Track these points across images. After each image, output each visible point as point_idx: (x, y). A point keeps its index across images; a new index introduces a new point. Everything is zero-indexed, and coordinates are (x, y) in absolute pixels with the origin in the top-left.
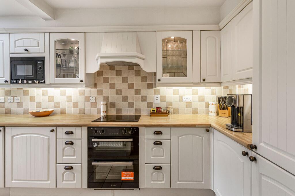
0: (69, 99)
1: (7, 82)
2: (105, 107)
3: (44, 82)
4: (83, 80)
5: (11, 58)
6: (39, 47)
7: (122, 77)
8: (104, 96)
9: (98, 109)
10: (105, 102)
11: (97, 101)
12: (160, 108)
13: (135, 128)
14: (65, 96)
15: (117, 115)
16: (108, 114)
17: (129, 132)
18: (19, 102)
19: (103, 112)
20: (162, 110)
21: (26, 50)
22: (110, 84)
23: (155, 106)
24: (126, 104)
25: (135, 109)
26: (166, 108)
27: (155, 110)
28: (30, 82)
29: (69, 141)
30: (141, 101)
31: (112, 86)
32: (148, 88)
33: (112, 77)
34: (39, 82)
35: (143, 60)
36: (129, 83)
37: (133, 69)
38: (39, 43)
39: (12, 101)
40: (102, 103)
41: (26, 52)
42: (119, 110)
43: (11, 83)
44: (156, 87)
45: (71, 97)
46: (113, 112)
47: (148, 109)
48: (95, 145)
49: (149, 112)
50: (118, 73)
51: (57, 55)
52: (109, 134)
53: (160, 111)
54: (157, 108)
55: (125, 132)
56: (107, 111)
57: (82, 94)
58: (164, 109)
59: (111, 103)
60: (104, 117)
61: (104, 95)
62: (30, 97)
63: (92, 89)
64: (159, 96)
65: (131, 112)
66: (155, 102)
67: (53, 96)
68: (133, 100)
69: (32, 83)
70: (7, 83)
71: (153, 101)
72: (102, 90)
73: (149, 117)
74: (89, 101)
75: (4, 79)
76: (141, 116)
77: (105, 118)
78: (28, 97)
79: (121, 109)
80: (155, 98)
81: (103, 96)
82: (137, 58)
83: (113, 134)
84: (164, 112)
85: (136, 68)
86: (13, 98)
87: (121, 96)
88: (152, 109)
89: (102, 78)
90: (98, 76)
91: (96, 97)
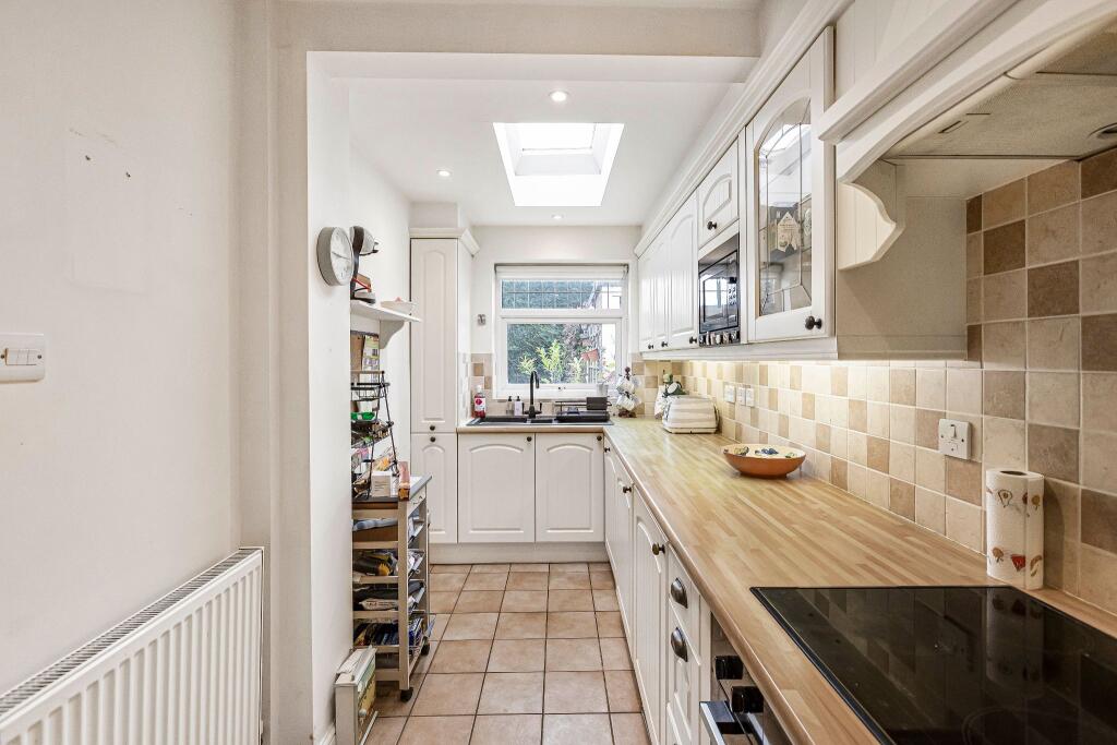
0: (858, 414)
1: (697, 341)
3: (738, 339)
4: (822, 315)
5: (699, 262)
6: (731, 202)
8: (1036, 432)
11: (983, 459)
14: (846, 401)
18: (753, 404)
21: (711, 226)
22: (1085, 320)
28: (718, 338)
31: (1111, 345)
33: (1103, 259)
34: (731, 340)
38: (732, 183)
39: (744, 402)
41: (714, 232)
43: (701, 344)
45: (862, 406)
57: (905, 398)
61: (1035, 416)
62: (770, 391)
67: (814, 397)
69: (721, 342)
70: (694, 344)
72: (1020, 380)
74: (937, 449)
78: (765, 390)
81: (1023, 424)
89: (1018, 282)
90: (989, 268)
91: (977, 425)
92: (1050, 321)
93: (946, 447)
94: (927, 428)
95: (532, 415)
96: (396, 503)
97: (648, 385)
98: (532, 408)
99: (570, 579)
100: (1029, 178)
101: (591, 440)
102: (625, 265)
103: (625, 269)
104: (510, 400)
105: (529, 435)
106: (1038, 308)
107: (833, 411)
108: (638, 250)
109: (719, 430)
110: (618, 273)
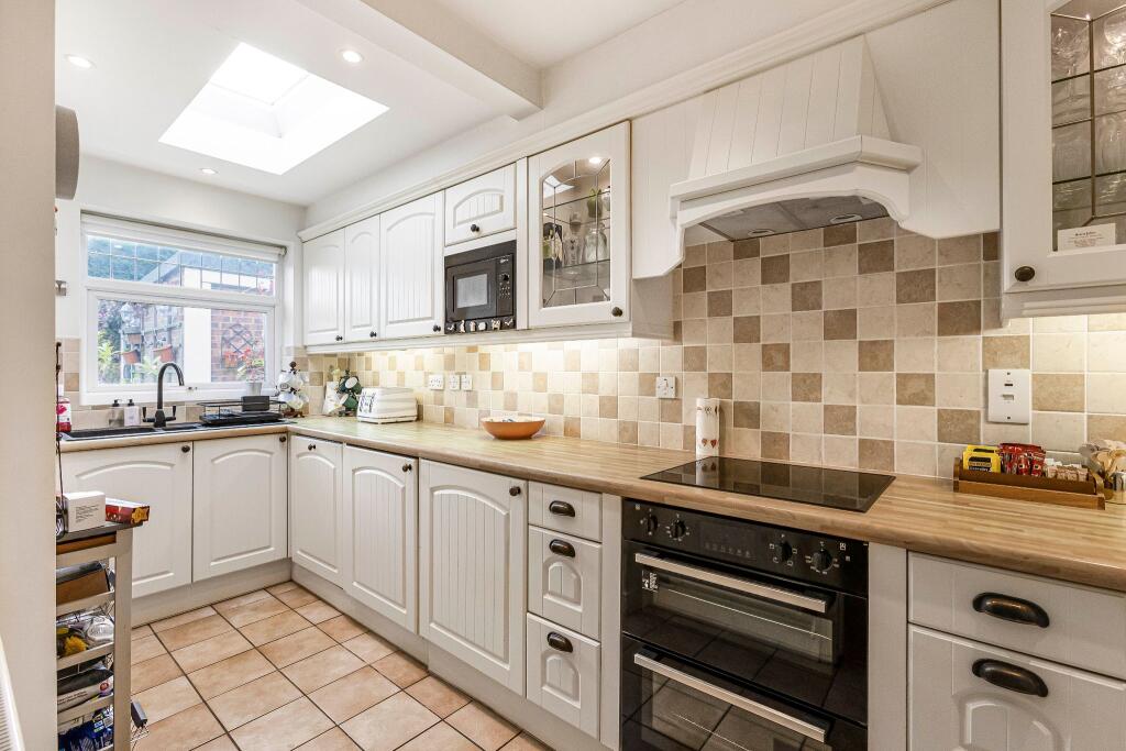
0: (591, 383)
1: (439, 329)
2: (715, 422)
3: (514, 325)
4: (624, 307)
5: (447, 259)
6: (504, 213)
7: (793, 286)
8: (711, 376)
9: (686, 427)
10: (715, 402)
11: (683, 396)
12: (1037, 449)
13: (843, 546)
14: (579, 374)
15: (765, 460)
16: (727, 455)
17: (809, 559)
18: (470, 388)
19: (705, 441)
20: (1049, 462)
21: (475, 229)
22: (735, 319)
23: (990, 436)
24: (813, 412)
25: (862, 442)
26: (1081, 450)
27: (995, 459)
28: (482, 326)
29: (561, 542)
30: (899, 402)
31: (746, 331)
32: (942, 332)
33: (742, 290)
34: (502, 327)
35: (904, 177)
36: (826, 313)
37: (852, 239)
38: (505, 198)
39: (458, 387)
40: (700, 402)
41: (475, 234)
42: (774, 440)
43: (447, 332)
44: (998, 324)
45: (594, 376)
46: (748, 447)
47: (942, 451)
48: (650, 583)
49: (951, 468)
50: (774, 270)
51: (549, 230)
52: (707, 546)
53: (1030, 471)
54: (1010, 450)
55: (787, 553)
56: (722, 438)
57: (630, 367)
58: (1065, 460)
59: (739, 406)
60: (709, 467)
61: (710, 369)
62: (493, 373)
63: (663, 345)
64: (1023, 378)
65: (840, 456)
66: (994, 413)
67: (546, 374)
68: (851, 395)
69: (486, 329)
70: (438, 332)
71: (979, 407)
72: (703, 350)
73: (950, 495)
74: (654, 395)
75: (432, 323)
76: (895, 482)
77: (713, 468)
78: (487, 375)
79: (785, 438)
80: (996, 389)
81: (705, 374)
82: (860, 169)
83: (723, 550)
84: (1071, 476)
85: (866, 234)
86: (457, 377)
87: (789, 373)
88: (969, 447)
89: (702, 298)
90: (686, 289)
91: (680, 379)
92: (719, 320)
93: (660, 393)
94: (648, 384)
95: (160, 421)
96: (115, 533)
97: (312, 382)
98: (160, 414)
99: (256, 609)
100: (709, 244)
101: (272, 443)
102: (281, 247)
103: (283, 253)
104: (116, 404)
105: (185, 444)
106: (713, 313)
107: (567, 385)
108: (305, 234)
109: (419, 418)
110: (270, 256)
